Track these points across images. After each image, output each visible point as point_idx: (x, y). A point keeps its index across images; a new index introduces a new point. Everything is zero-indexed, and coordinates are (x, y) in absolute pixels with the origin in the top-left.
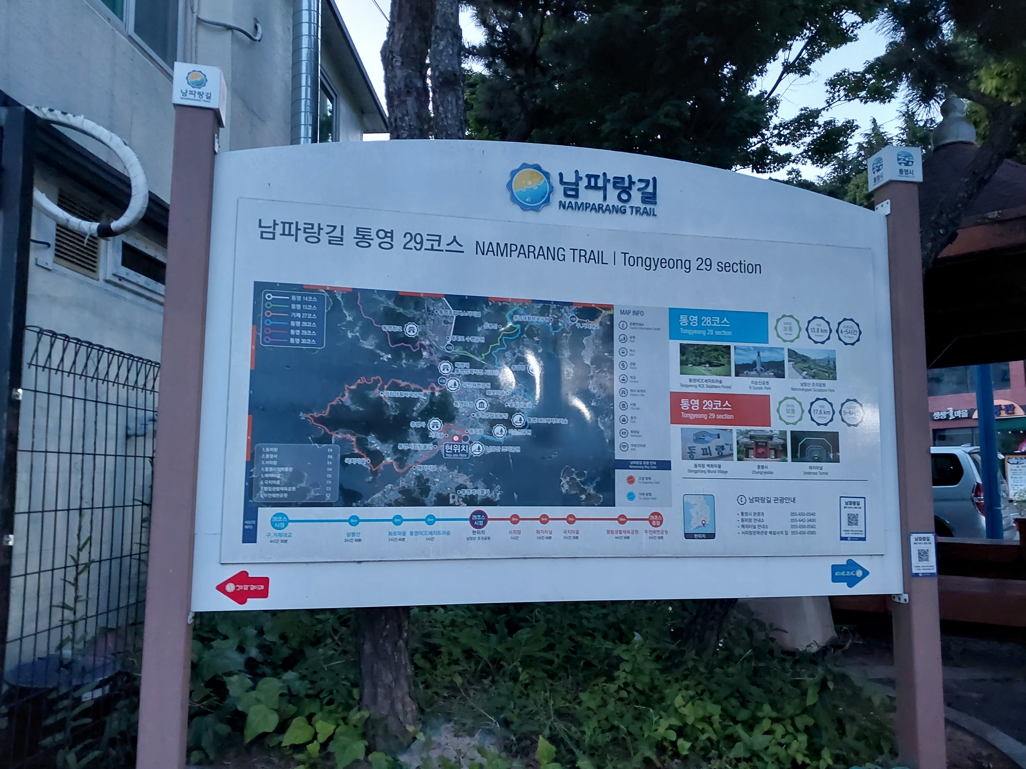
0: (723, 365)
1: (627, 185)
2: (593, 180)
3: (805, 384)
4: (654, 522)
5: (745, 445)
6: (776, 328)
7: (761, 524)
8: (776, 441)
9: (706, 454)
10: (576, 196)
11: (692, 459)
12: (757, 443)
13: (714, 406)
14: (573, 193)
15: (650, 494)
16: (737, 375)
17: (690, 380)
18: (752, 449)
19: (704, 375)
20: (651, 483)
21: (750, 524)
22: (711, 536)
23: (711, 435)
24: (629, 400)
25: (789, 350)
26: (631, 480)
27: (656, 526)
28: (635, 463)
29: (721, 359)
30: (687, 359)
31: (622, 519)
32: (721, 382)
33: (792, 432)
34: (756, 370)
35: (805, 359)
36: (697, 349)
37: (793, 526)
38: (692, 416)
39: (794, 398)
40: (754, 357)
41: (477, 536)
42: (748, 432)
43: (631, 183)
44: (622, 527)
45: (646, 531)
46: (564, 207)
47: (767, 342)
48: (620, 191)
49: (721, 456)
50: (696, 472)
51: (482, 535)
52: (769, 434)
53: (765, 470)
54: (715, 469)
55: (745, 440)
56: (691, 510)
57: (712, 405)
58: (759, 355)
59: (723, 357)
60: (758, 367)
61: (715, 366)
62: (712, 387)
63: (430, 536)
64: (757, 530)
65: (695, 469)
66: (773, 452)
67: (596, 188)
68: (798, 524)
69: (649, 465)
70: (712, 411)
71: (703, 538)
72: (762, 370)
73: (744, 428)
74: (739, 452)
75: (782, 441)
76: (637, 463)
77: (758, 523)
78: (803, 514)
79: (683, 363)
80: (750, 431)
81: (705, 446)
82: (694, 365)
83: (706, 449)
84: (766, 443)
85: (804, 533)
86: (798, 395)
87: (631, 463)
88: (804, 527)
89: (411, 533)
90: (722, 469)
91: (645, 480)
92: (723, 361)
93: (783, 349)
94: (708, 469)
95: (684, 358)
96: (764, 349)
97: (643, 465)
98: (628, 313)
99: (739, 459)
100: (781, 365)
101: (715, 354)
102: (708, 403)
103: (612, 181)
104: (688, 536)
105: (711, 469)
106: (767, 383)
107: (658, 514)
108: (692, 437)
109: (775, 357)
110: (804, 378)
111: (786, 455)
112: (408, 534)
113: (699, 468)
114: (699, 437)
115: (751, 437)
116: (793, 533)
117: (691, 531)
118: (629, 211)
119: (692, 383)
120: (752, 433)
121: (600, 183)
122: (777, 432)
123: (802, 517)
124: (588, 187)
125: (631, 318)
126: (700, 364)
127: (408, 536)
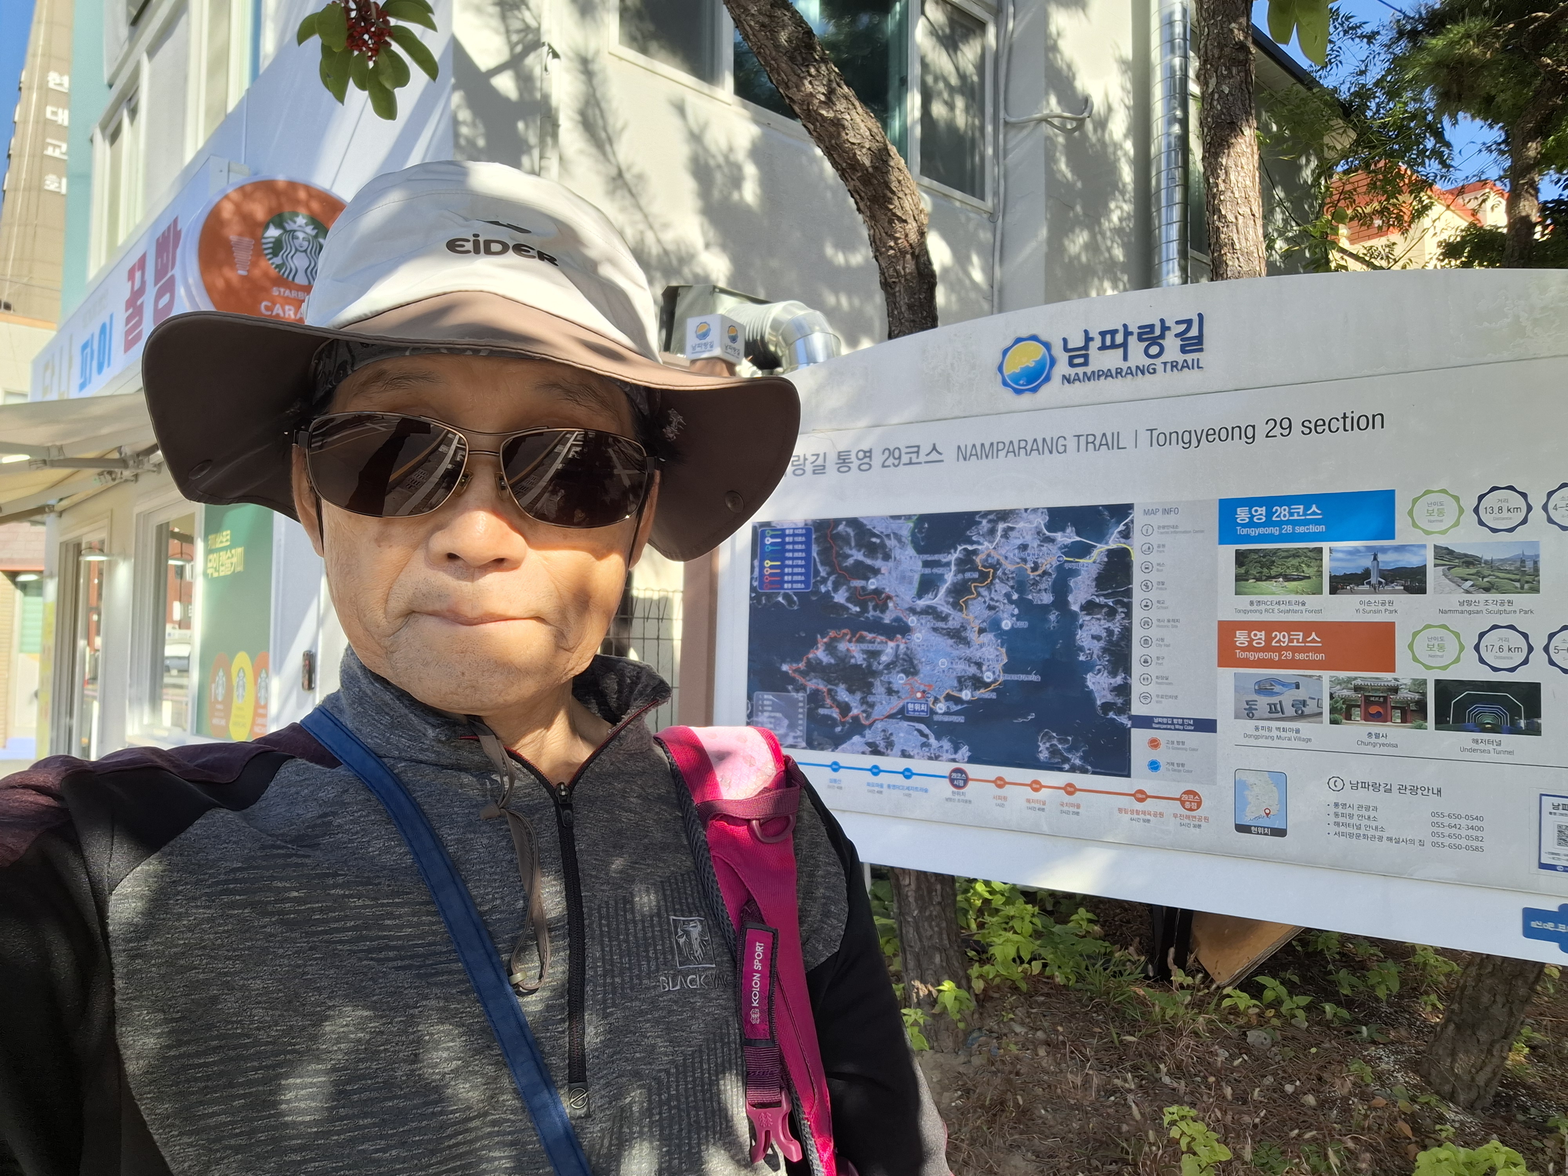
0: (1309, 578)
1: (1158, 332)
2: (1108, 337)
3: (1469, 603)
4: (1187, 805)
5: (1345, 700)
6: (1410, 513)
7: (1374, 824)
8: (1405, 694)
9: (1276, 712)
10: (1086, 363)
11: (1251, 718)
12: (1367, 698)
13: (1291, 641)
14: (1081, 360)
15: (1183, 765)
16: (1333, 591)
17: (1252, 603)
18: (1359, 706)
19: (1273, 594)
20: (1186, 749)
21: (1351, 822)
22: (1280, 833)
23: (1284, 685)
24: (1154, 632)
25: (1436, 547)
26: (1154, 744)
27: (1191, 810)
28: (1160, 720)
29: (1305, 568)
30: (1247, 572)
31: (1141, 796)
32: (1304, 604)
33: (1438, 682)
34: (1369, 583)
35: (1469, 561)
36: (1264, 557)
37: (1433, 834)
38: (1252, 656)
39: (1444, 627)
40: (1367, 562)
41: (957, 797)
42: (1349, 680)
43: (1165, 328)
44: (1139, 806)
45: (1175, 816)
46: (1069, 382)
47: (1392, 537)
48: (1147, 343)
49: (1301, 716)
50: (1257, 737)
51: (962, 797)
52: (1393, 683)
53: (1382, 740)
54: (1288, 734)
55: (1346, 693)
56: (1246, 793)
57: (1286, 639)
58: (1375, 559)
59: (1309, 566)
60: (1374, 579)
61: (1294, 580)
62: (1288, 611)
63: (907, 792)
64: (1361, 832)
65: (1257, 733)
66: (1398, 713)
67: (1114, 346)
68: (1447, 830)
69: (1183, 724)
70: (1287, 648)
71: (1266, 834)
72: (1380, 583)
73: (1343, 675)
74: (1333, 710)
75: (1417, 696)
76: (1165, 721)
77: (1365, 822)
78: (1459, 817)
79: (1239, 578)
80: (1356, 678)
81: (1275, 700)
82: (1258, 579)
83: (1275, 705)
84: (1385, 698)
85: (1459, 847)
86: (1455, 622)
87: (1156, 720)
88: (1459, 837)
89: (889, 786)
90: (1302, 735)
91: (1175, 745)
92: (1308, 571)
93: (1424, 546)
94: (1279, 734)
95: (1242, 570)
96: (1384, 550)
97: (1173, 724)
98: (1154, 512)
99: (1333, 722)
100: (1421, 571)
101: (1295, 562)
102: (1280, 636)
103: (1136, 331)
104: (1242, 828)
105: (1283, 734)
106: (1391, 603)
107: (1195, 794)
108: (1251, 686)
109: (1411, 561)
110: (1467, 592)
111: (1425, 718)
112: (885, 786)
113: (1261, 733)
114: (1264, 688)
115: (1357, 689)
116: (1434, 844)
117: (1246, 821)
118: (1160, 368)
119: (1255, 607)
120: (1359, 682)
121: (1119, 339)
122: (1408, 682)
123: (1453, 822)
124: (1103, 347)
125: (1158, 520)
126: (1269, 578)
127: (885, 790)
